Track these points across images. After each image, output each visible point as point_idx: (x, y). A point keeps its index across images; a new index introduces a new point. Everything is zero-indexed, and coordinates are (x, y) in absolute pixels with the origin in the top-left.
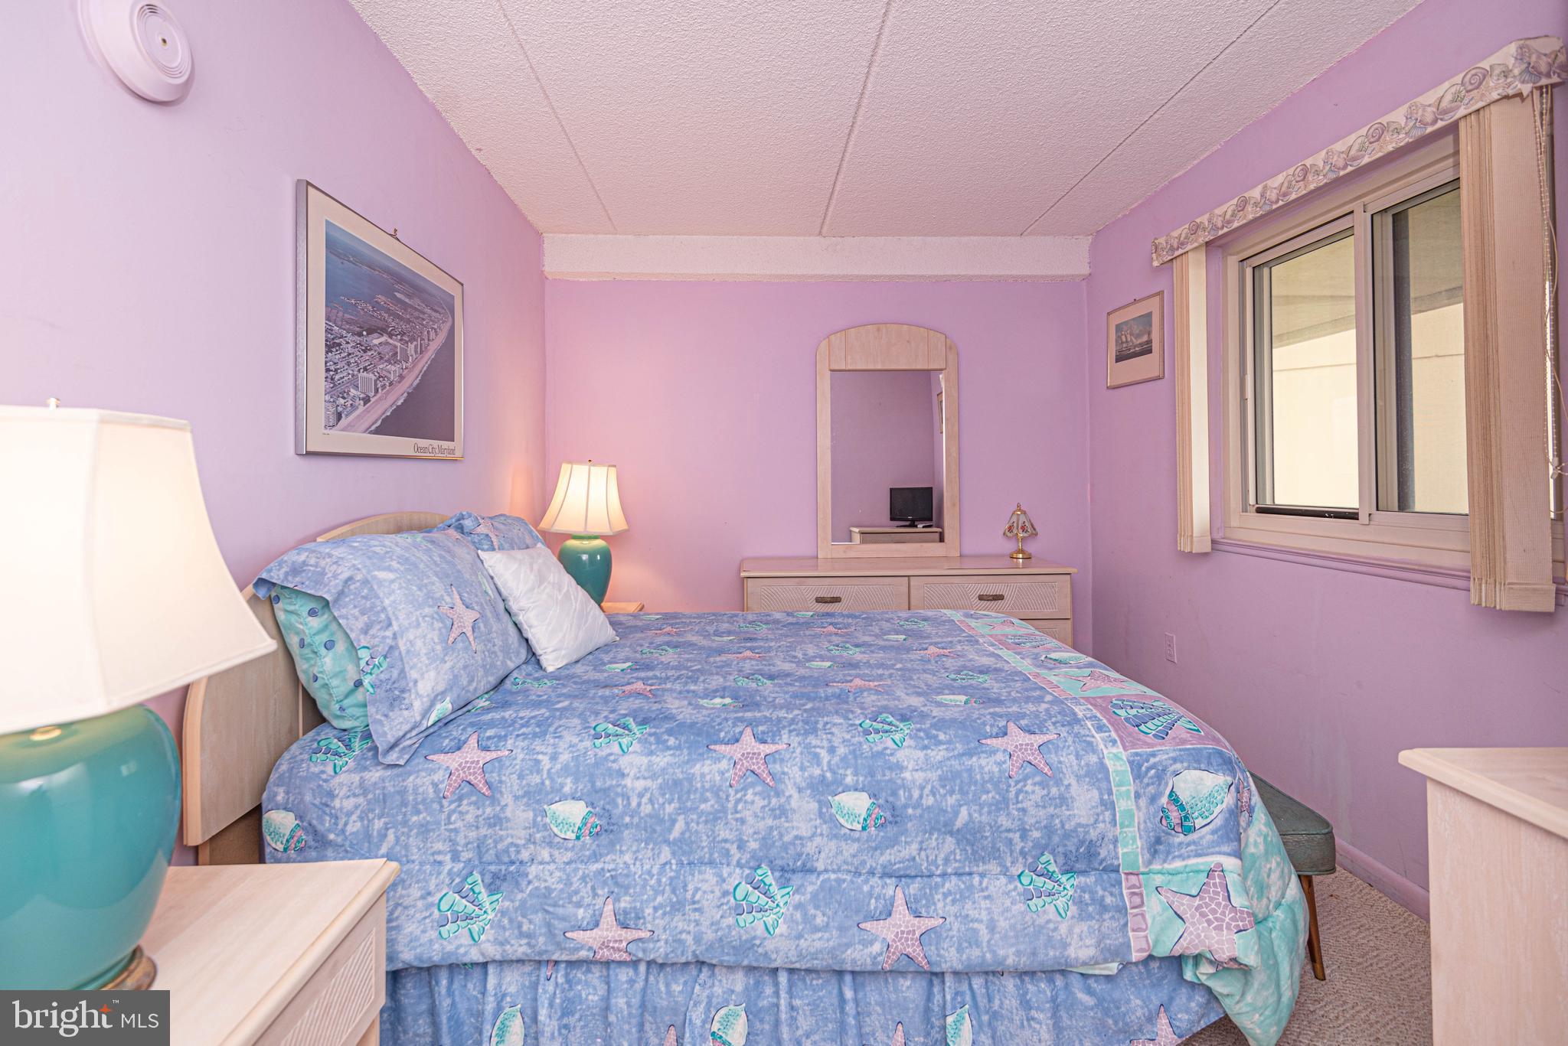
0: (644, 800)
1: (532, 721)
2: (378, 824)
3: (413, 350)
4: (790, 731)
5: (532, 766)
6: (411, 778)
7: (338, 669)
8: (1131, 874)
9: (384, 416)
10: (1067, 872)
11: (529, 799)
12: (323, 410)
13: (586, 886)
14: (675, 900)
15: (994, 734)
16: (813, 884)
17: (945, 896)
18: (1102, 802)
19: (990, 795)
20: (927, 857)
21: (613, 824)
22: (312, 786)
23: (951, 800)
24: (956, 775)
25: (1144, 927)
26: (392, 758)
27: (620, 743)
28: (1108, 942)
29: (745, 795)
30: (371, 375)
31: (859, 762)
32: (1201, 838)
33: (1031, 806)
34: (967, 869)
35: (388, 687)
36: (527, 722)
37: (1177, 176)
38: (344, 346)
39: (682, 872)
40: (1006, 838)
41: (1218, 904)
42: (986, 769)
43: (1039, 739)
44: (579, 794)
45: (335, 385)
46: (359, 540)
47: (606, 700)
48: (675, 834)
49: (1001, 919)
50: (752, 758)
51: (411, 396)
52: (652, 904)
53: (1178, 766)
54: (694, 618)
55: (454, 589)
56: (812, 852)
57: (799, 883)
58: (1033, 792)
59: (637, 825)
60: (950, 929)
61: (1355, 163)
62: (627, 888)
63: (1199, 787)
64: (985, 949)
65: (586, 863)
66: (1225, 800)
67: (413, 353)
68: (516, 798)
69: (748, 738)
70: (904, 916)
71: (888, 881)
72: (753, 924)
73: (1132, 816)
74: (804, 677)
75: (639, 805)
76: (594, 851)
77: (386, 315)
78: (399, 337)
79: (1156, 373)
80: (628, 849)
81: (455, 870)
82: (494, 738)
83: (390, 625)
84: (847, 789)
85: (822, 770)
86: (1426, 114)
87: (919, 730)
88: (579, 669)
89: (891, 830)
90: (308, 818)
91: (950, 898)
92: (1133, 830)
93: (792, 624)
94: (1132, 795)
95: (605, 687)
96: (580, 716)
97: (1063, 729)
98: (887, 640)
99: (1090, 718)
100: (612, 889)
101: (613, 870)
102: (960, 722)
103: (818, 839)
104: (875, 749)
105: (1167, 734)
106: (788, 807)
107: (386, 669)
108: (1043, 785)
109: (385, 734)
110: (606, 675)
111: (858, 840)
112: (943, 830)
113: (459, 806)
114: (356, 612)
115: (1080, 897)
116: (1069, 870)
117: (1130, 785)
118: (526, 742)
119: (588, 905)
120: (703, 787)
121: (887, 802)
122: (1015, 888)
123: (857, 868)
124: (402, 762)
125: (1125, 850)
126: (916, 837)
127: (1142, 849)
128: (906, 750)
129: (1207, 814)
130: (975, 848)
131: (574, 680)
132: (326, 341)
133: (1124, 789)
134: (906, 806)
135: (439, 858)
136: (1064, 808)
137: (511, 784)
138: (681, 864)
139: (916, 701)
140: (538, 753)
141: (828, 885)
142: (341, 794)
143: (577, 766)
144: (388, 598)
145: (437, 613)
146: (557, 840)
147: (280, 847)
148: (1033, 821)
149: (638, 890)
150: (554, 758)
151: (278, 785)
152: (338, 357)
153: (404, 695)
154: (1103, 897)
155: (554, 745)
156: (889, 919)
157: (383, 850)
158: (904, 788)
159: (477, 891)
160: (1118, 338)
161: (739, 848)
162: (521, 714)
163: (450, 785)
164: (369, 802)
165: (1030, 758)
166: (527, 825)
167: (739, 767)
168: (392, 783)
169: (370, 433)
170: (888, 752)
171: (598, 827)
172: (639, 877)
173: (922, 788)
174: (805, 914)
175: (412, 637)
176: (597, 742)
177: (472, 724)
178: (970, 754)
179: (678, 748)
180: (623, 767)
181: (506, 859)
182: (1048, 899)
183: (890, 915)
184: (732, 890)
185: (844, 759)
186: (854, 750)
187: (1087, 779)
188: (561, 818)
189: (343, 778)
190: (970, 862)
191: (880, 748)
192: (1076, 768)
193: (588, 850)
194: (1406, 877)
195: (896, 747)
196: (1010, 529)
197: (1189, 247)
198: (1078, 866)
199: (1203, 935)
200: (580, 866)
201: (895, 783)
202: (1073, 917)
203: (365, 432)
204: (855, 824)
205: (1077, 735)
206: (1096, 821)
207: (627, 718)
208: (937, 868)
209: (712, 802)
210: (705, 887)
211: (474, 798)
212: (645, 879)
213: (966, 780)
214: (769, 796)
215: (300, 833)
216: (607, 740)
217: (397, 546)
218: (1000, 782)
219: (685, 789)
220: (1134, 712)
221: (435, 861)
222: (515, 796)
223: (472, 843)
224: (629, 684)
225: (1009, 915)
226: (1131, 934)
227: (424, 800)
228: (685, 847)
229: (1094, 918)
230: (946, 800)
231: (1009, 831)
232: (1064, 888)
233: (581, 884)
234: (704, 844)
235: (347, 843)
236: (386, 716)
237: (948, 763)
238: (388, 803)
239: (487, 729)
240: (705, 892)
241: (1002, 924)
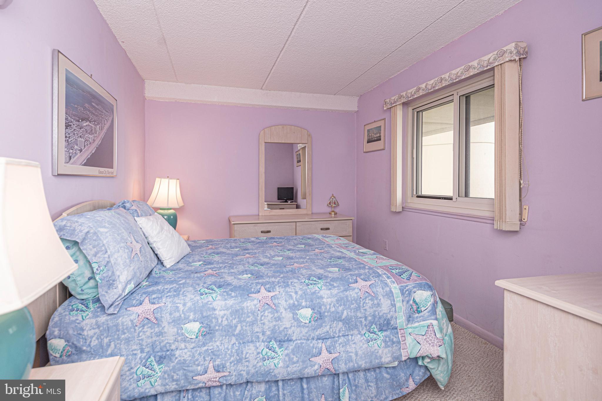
0: (224, 319)
1: (172, 290)
2: (106, 340)
3: (98, 128)
4: (279, 287)
5: (175, 309)
6: (120, 319)
7: (80, 273)
8: (401, 329)
9: (87, 158)
10: (380, 331)
11: (175, 323)
12: (64, 155)
13: (201, 357)
14: (238, 358)
15: (353, 282)
16: (292, 346)
17: (340, 344)
18: (392, 305)
19: (354, 305)
20: (333, 331)
21: (211, 330)
22: (72, 326)
23: (341, 308)
24: (342, 299)
25: (406, 348)
26: (111, 311)
27: (212, 297)
28: (395, 354)
29: (264, 313)
30: (83, 139)
31: (307, 296)
32: (424, 314)
33: (368, 308)
34: (347, 334)
35: (107, 279)
36: (170, 290)
37: (391, 77)
38: (72, 126)
39: (241, 347)
40: (360, 320)
41: (432, 337)
42: (352, 296)
43: (369, 283)
44: (196, 319)
45: (69, 144)
46: (89, 214)
47: (200, 278)
48: (237, 332)
49: (360, 351)
50: (266, 298)
51: (98, 149)
52: (229, 361)
53: (415, 289)
54: (219, 241)
55: (131, 235)
56: (291, 334)
57: (287, 346)
58: (369, 303)
59: (222, 330)
60: (342, 357)
61: (459, 78)
62: (219, 355)
63: (422, 296)
64: (354, 363)
65: (200, 348)
66: (431, 300)
67: (98, 130)
68: (169, 323)
69: (263, 290)
70: (326, 354)
71: (319, 341)
72: (269, 364)
73: (401, 309)
74: (274, 264)
75: (222, 321)
76: (204, 342)
77: (88, 113)
78: (93, 123)
79: (382, 148)
80: (218, 340)
81: (143, 357)
82: (156, 298)
83: (106, 252)
84: (303, 308)
85: (293, 301)
86: (484, 63)
87: (326, 283)
88: (180, 266)
89: (320, 322)
90: (72, 341)
91: (341, 345)
92: (402, 313)
93: (259, 242)
94: (401, 301)
95: (196, 273)
96: (192, 286)
97: (376, 279)
98: (298, 247)
99: (384, 274)
100: (212, 357)
101: (212, 349)
102: (340, 279)
103: (293, 328)
104: (312, 291)
105: (410, 278)
106: (281, 317)
107: (106, 272)
108: (372, 300)
109: (107, 301)
110: (193, 267)
111: (308, 327)
112: (338, 320)
113: (143, 329)
114: (91, 247)
115: (385, 339)
116: (381, 330)
117: (400, 297)
118: (171, 299)
119: (202, 365)
120: (248, 311)
121: (318, 311)
122: (364, 339)
123: (308, 338)
124: (116, 312)
125: (400, 321)
126: (329, 323)
127: (405, 320)
128: (323, 291)
129: (425, 306)
130: (349, 325)
131: (181, 270)
132: (66, 123)
133: (398, 299)
134: (324, 312)
135: (135, 352)
136: (379, 308)
137: (166, 318)
138: (240, 343)
139: (321, 271)
140: (177, 303)
141: (297, 346)
142: (87, 329)
143: (195, 308)
144: (105, 240)
145: (126, 245)
146: (188, 339)
147: (58, 355)
148: (369, 313)
149: (223, 356)
150: (184, 305)
151: (54, 327)
152: (70, 131)
153: (114, 283)
154: (393, 338)
155: (184, 299)
156: (320, 356)
157: (109, 351)
158: (324, 305)
159: (153, 364)
160: (368, 134)
161: (263, 334)
162: (166, 287)
163: (139, 320)
164: (101, 331)
165: (367, 290)
166: (174, 334)
167: (261, 302)
168: (112, 322)
169: (82, 165)
170: (317, 292)
171: (205, 332)
172: (224, 351)
173: (330, 305)
174: (289, 358)
175: (116, 257)
176: (202, 297)
177: (144, 293)
178: (346, 290)
179: (236, 296)
180: (214, 306)
181: (165, 349)
182: (375, 342)
183: (321, 354)
184: (261, 352)
185: (301, 296)
186: (304, 292)
187: (386, 297)
188: (189, 330)
189: (87, 321)
190: (348, 331)
191: (314, 290)
192: (382, 293)
193: (201, 342)
194: (467, 319)
195: (319, 290)
196: (330, 203)
197: (398, 103)
198: (384, 328)
199: (428, 349)
200: (198, 349)
201: (320, 303)
202: (383, 347)
203: (80, 165)
204: (306, 321)
205: (381, 281)
206: (390, 311)
207: (212, 286)
208: (336, 334)
209: (251, 317)
210: (250, 352)
211: (150, 325)
212: (226, 351)
213: (346, 301)
214: (274, 313)
215: (68, 348)
216: (206, 296)
217: (106, 216)
218: (357, 300)
219: (241, 313)
220: (397, 271)
221: (133, 354)
222: (168, 322)
223: (149, 344)
224: (206, 271)
225: (362, 349)
226: (402, 351)
227: (127, 328)
228: (241, 336)
229: (390, 347)
230: (339, 309)
231: (360, 318)
232: (380, 337)
233: (199, 356)
234: (249, 334)
235: (92, 350)
236: (107, 292)
237: (339, 294)
238: (110, 331)
239: (152, 295)
240: (250, 354)
241: (360, 353)
